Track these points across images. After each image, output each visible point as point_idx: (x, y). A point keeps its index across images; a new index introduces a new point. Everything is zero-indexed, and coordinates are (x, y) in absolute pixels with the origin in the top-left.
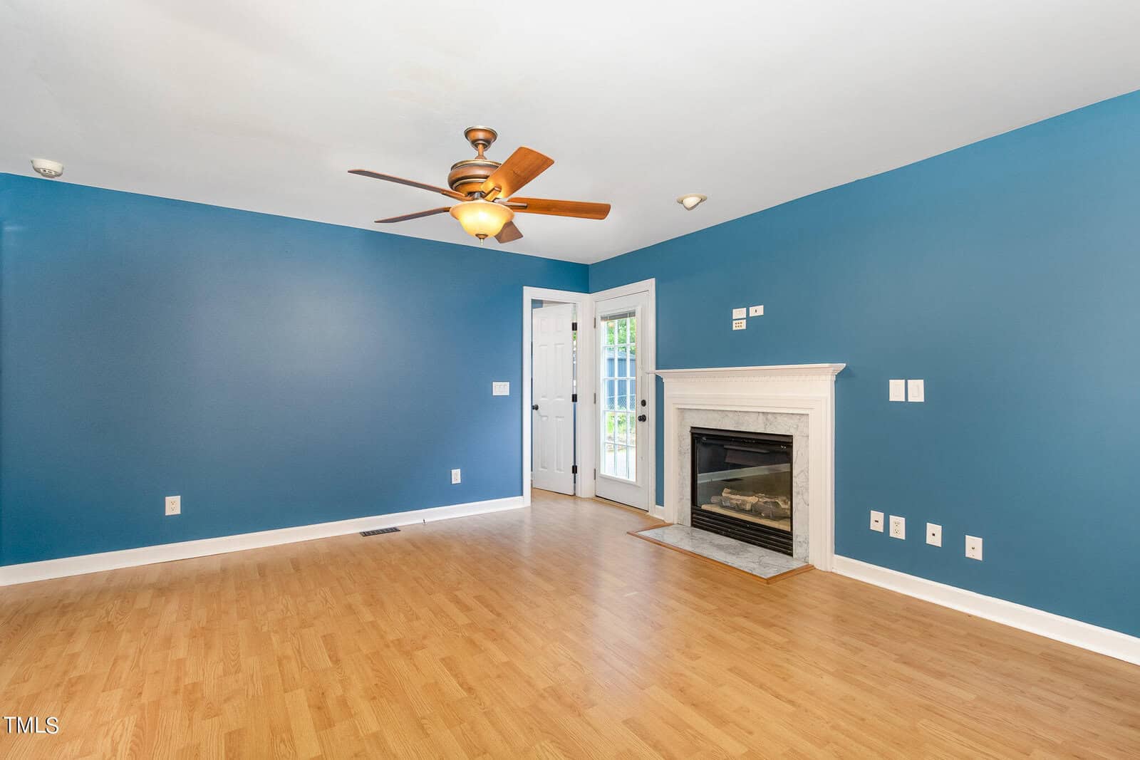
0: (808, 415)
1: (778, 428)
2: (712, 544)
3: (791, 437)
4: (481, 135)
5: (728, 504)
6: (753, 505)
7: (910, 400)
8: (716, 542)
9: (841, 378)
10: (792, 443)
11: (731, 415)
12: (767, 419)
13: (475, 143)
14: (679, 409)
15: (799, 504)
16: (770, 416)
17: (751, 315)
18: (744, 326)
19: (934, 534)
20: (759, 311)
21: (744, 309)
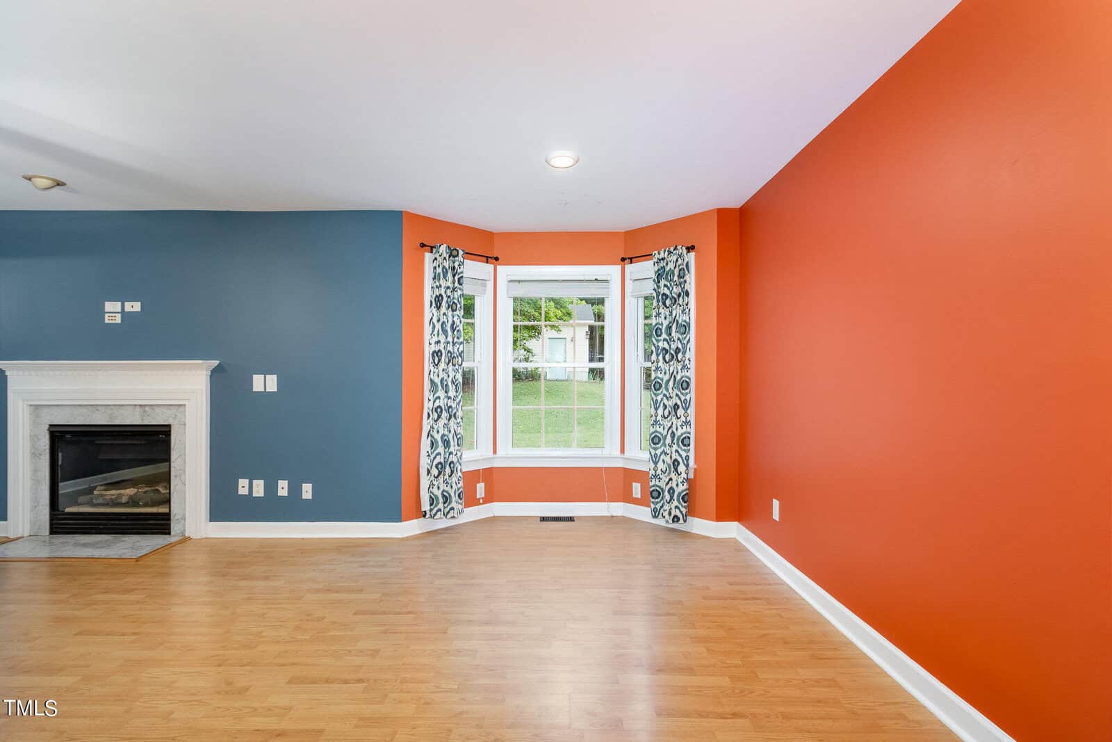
0: (185, 405)
1: (156, 419)
2: (76, 545)
3: (169, 426)
5: (101, 501)
6: (131, 497)
7: (267, 390)
8: (83, 542)
9: (216, 373)
10: (170, 431)
11: (103, 409)
12: (145, 411)
14: (31, 405)
15: (177, 485)
16: (147, 409)
17: (126, 310)
18: (118, 319)
19: (283, 488)
20: (134, 307)
21: (119, 304)
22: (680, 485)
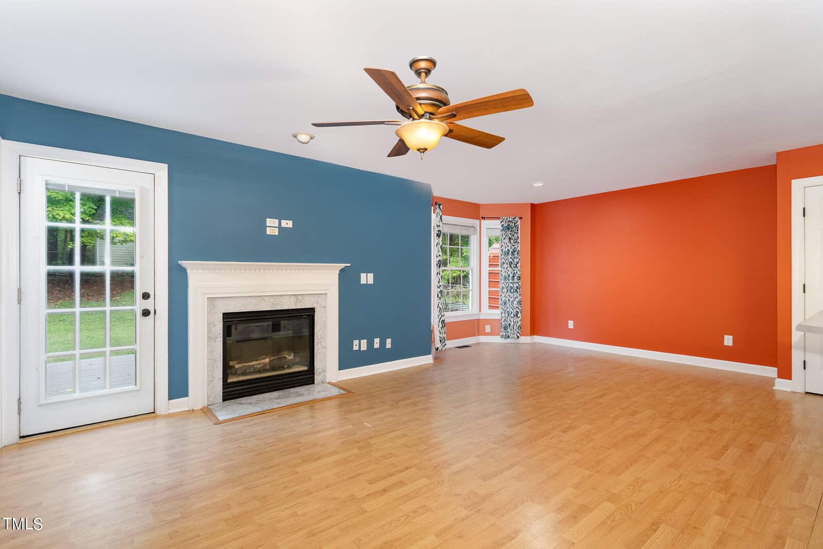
0: (326, 294)
1: (305, 304)
3: (314, 309)
4: (423, 65)
7: (368, 283)
10: (314, 312)
12: (297, 299)
13: (418, 73)
14: (209, 298)
15: (319, 349)
16: (299, 297)
17: (282, 226)
18: (276, 232)
19: (377, 343)
20: (288, 224)
21: (277, 221)
22: (519, 322)
